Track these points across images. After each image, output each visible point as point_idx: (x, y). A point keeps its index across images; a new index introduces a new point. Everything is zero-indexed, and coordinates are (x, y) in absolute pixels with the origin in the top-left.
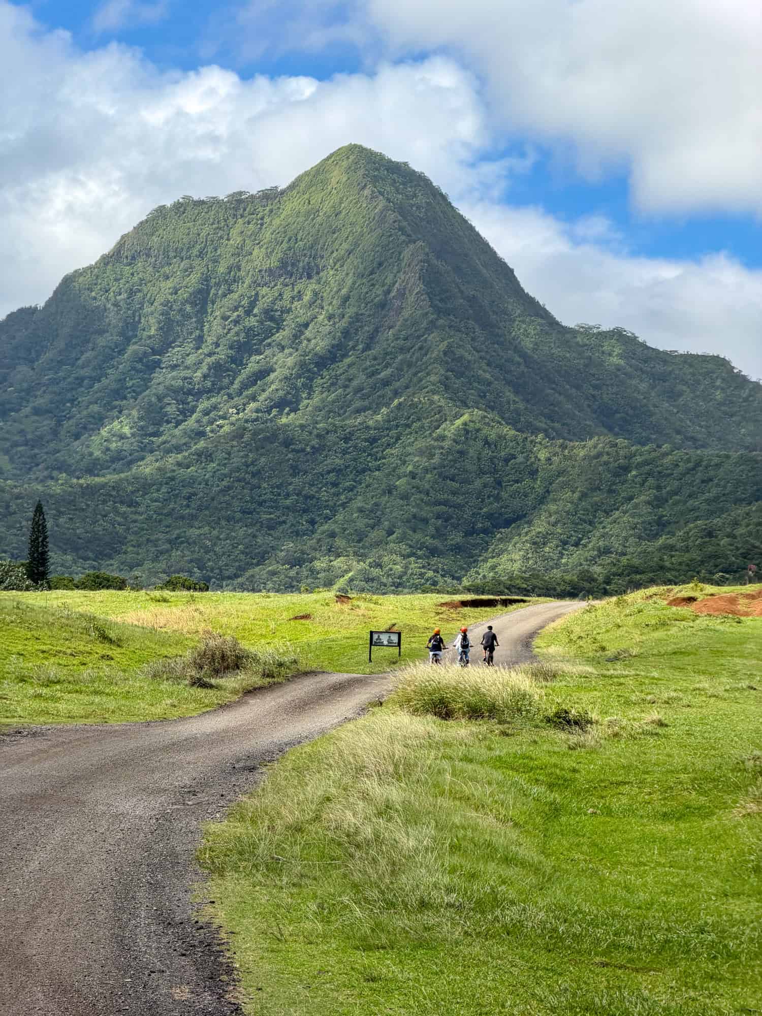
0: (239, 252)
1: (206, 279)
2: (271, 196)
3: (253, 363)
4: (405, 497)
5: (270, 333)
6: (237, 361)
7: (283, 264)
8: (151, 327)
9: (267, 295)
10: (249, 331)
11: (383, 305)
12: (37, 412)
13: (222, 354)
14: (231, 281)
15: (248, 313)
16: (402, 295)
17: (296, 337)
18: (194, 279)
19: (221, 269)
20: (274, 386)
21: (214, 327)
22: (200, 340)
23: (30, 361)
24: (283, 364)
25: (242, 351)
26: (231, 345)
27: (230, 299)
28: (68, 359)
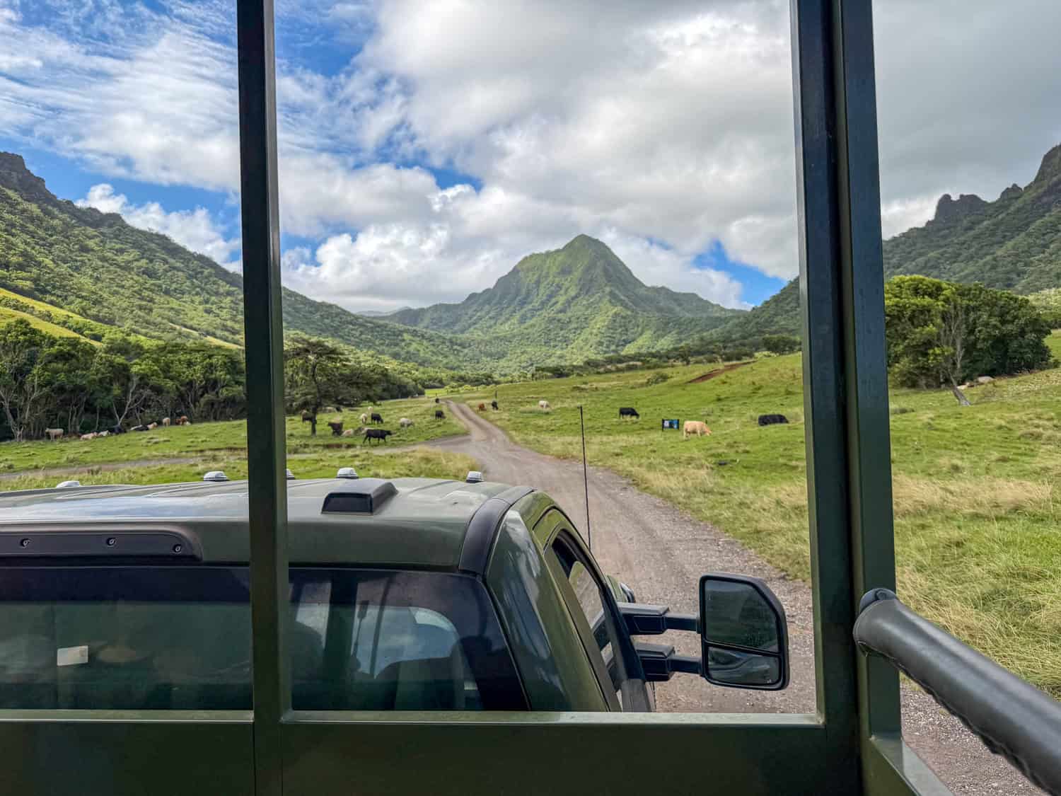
0: (549, 268)
1: (539, 277)
3: (554, 300)
4: (596, 335)
5: (558, 291)
6: (549, 300)
7: (562, 270)
8: (524, 291)
9: (557, 280)
10: (552, 291)
11: (591, 280)
12: (490, 318)
13: (545, 298)
14: (547, 276)
15: (552, 285)
16: (597, 276)
17: (566, 291)
18: (535, 277)
19: (544, 273)
20: (559, 306)
21: (542, 291)
22: (538, 295)
23: (489, 304)
24: (562, 299)
25: (550, 297)
26: (547, 295)
27: (546, 283)
28: (499, 302)
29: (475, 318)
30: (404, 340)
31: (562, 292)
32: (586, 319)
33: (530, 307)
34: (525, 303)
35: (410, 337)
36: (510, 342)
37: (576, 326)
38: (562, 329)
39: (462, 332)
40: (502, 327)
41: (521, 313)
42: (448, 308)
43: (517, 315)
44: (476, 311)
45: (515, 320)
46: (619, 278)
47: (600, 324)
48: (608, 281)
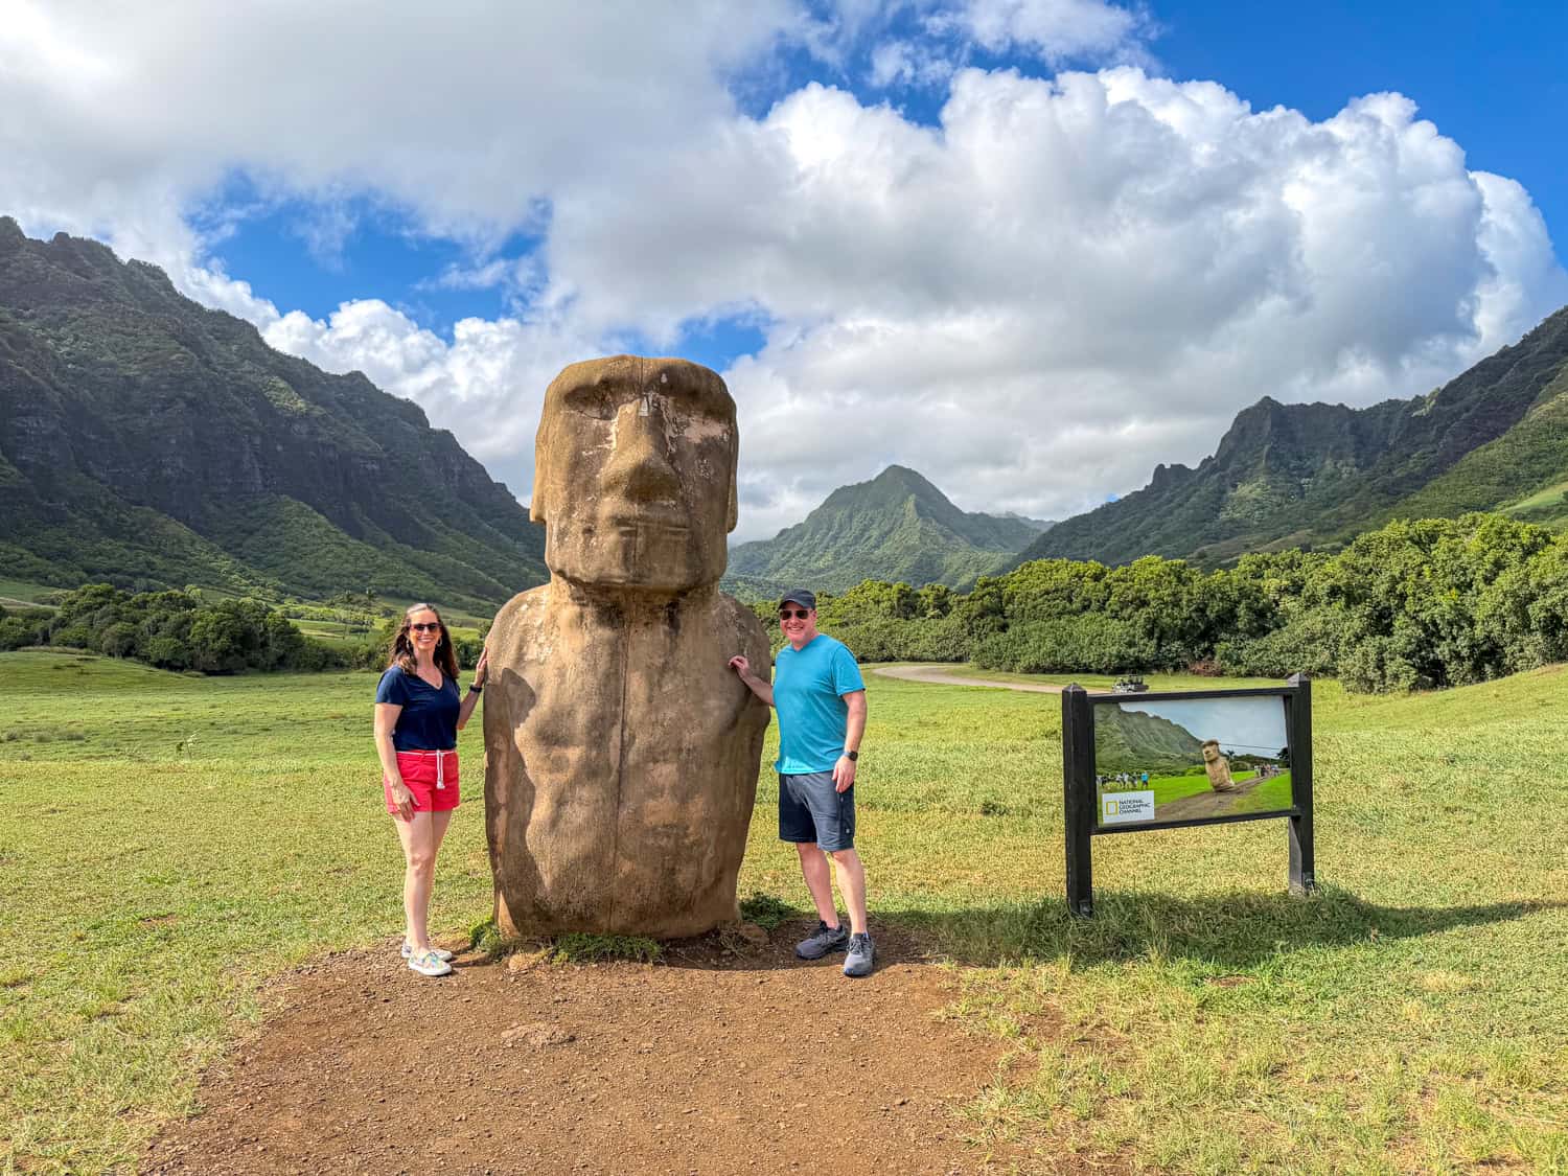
3: (867, 535)
5: (871, 525)
6: (862, 535)
8: (836, 524)
9: (870, 512)
10: (865, 525)
11: (904, 514)
12: (804, 555)
13: (858, 532)
14: (859, 510)
15: (865, 518)
16: (909, 511)
17: (879, 525)
20: (872, 542)
21: (855, 524)
22: (851, 528)
23: (801, 540)
24: (875, 534)
25: (864, 531)
26: (861, 530)
27: (859, 516)
28: (812, 538)
29: (788, 555)
33: (843, 542)
34: (837, 538)
36: (827, 583)
39: (778, 571)
40: (817, 564)
41: (834, 549)
42: (759, 546)
43: (831, 551)
44: (789, 548)
45: (829, 557)
46: (931, 511)
47: (909, 564)
48: (920, 515)
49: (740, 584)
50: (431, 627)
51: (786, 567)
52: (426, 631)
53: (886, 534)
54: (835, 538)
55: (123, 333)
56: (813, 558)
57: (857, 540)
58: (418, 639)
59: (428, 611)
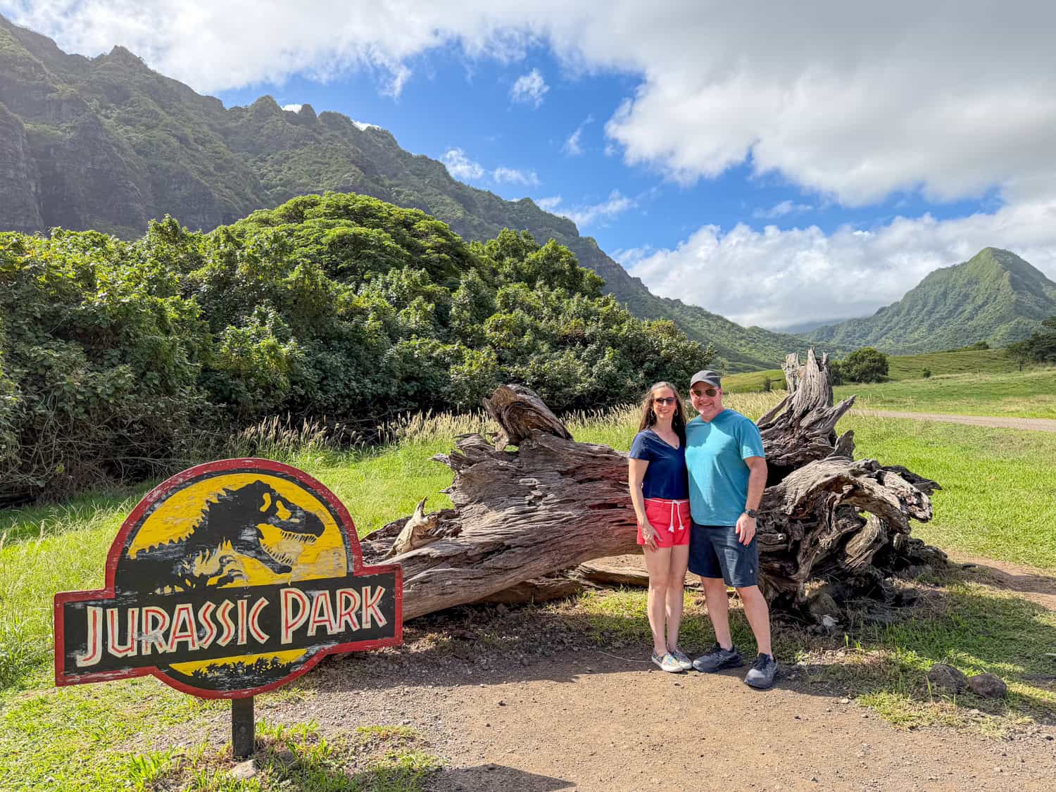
0: (955, 280)
1: (946, 289)
2: (964, 264)
3: (961, 309)
4: (999, 341)
5: (965, 300)
6: (956, 309)
7: (968, 282)
8: (931, 301)
9: (964, 290)
10: (959, 301)
11: (998, 289)
12: (900, 328)
13: (952, 307)
14: (954, 287)
15: (959, 295)
16: (1003, 286)
17: (973, 300)
18: (942, 289)
19: (950, 285)
20: (966, 314)
21: (949, 301)
22: (945, 305)
23: (898, 315)
24: (969, 308)
25: (957, 306)
26: (954, 305)
27: (953, 293)
28: (908, 313)
29: (886, 328)
30: (837, 355)
31: (970, 300)
32: (990, 327)
33: (938, 316)
34: (932, 313)
35: (841, 352)
36: (921, 350)
37: (980, 334)
38: (967, 338)
39: (875, 341)
40: (912, 335)
41: (929, 322)
42: (859, 322)
43: (926, 324)
44: (886, 323)
45: (923, 329)
46: (1026, 285)
47: (1003, 331)
48: (1015, 289)
49: (838, 351)
50: (669, 400)
51: (883, 339)
52: (665, 404)
53: (980, 307)
54: (930, 313)
55: (321, 163)
56: (909, 330)
57: (951, 313)
58: (660, 410)
59: (666, 388)
